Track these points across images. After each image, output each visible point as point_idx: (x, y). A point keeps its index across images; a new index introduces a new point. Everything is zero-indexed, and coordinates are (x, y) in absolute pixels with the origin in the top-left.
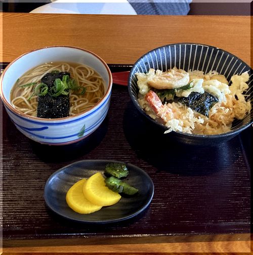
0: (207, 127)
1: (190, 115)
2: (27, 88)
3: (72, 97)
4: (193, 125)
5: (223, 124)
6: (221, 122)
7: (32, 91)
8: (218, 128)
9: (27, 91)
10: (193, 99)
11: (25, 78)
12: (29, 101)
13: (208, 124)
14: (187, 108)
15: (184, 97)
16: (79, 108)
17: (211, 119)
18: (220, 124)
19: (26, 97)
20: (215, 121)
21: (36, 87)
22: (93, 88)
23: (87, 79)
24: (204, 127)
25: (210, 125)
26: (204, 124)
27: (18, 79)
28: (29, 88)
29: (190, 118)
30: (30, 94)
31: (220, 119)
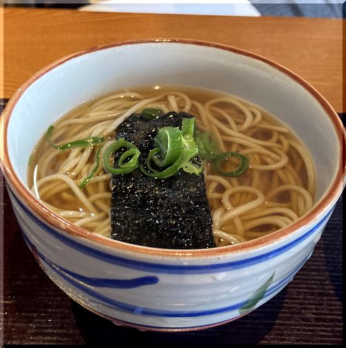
2: (75, 151)
3: (211, 182)
7: (90, 160)
9: (77, 159)
11: (70, 125)
12: (84, 188)
16: (240, 216)
19: (76, 178)
21: (103, 150)
22: (268, 160)
23: (244, 133)
27: (51, 128)
28: (83, 151)
30: (85, 170)
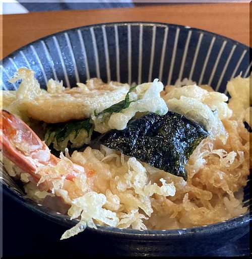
0: (186, 205)
1: (137, 178)
4: (149, 205)
5: (225, 194)
6: (220, 189)
8: (214, 205)
10: (140, 135)
13: (186, 196)
14: (126, 160)
15: (115, 131)
17: (195, 184)
18: (218, 195)
20: (204, 188)
24: (177, 208)
25: (193, 199)
26: (178, 199)
29: (138, 186)
31: (217, 181)
